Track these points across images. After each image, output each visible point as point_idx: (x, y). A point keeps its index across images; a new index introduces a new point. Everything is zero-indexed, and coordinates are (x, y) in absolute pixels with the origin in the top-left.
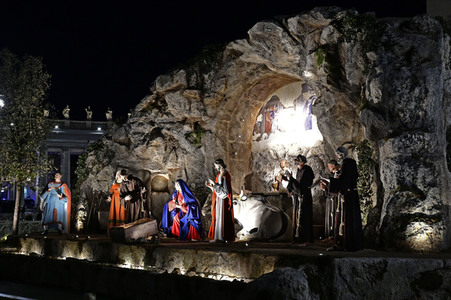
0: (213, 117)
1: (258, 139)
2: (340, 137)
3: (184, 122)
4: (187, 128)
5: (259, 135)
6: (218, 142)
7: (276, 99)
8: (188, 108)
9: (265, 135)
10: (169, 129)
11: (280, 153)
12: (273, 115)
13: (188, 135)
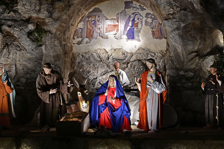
0: (56, 20)
1: (79, 43)
2: (190, 48)
3: (28, 21)
4: (31, 27)
5: (80, 39)
6: (56, 42)
7: (98, 10)
8: (38, 8)
9: (86, 40)
10: (10, 26)
11: (103, 56)
12: (95, 24)
13: (30, 34)
